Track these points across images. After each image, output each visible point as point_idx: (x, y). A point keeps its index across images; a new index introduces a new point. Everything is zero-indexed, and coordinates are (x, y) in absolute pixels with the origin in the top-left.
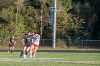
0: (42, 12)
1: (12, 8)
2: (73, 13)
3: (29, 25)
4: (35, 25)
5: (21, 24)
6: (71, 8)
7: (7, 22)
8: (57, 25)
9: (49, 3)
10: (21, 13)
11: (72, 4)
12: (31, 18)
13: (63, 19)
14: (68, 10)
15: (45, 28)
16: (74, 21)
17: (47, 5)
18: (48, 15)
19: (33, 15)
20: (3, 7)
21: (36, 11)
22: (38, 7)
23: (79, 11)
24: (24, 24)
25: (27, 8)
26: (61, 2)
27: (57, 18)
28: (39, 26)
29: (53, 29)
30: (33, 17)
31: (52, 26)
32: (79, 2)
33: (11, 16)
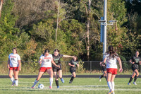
0: (88, 26)
1: (51, 21)
2: (129, 27)
3: (72, 44)
4: (80, 44)
5: (62, 43)
6: (126, 20)
7: (45, 40)
8: (108, 43)
9: (97, 15)
10: (62, 28)
11: (127, 16)
12: (74, 35)
13: (115, 35)
14: (122, 23)
15: (93, 47)
16: (130, 37)
17: (95, 17)
18: (96, 30)
19: (77, 31)
20: (39, 21)
21: (80, 25)
22: (83, 20)
23: (135, 24)
24: (66, 42)
25: (69, 22)
26: (113, 13)
27: (108, 34)
29: (103, 48)
30: (77, 33)
31: (102, 45)
32: (135, 13)
33: (50, 33)
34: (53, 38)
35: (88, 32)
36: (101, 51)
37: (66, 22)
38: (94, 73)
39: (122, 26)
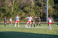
0: (42, 8)
1: (30, 6)
2: (55, 8)
3: (37, 13)
4: (39, 13)
5: (33, 13)
6: (54, 6)
8: (48, 13)
10: (33, 8)
11: (54, 4)
12: (37, 10)
13: (50, 11)
14: (53, 7)
15: (43, 14)
16: (55, 11)
17: (44, 5)
18: (44, 9)
19: (38, 9)
20: (26, 6)
21: (39, 8)
22: (40, 6)
23: (57, 7)
24: (35, 13)
25: (36, 6)
26: (50, 4)
27: (48, 10)
28: (41, 14)
29: (46, 15)
30: (38, 10)
31: (46, 14)
32: (57, 4)
33: (29, 10)
34: (30, 11)
35: (42, 10)
36: (46, 16)
37: (35, 6)
38: (44, 23)
39: (53, 8)
